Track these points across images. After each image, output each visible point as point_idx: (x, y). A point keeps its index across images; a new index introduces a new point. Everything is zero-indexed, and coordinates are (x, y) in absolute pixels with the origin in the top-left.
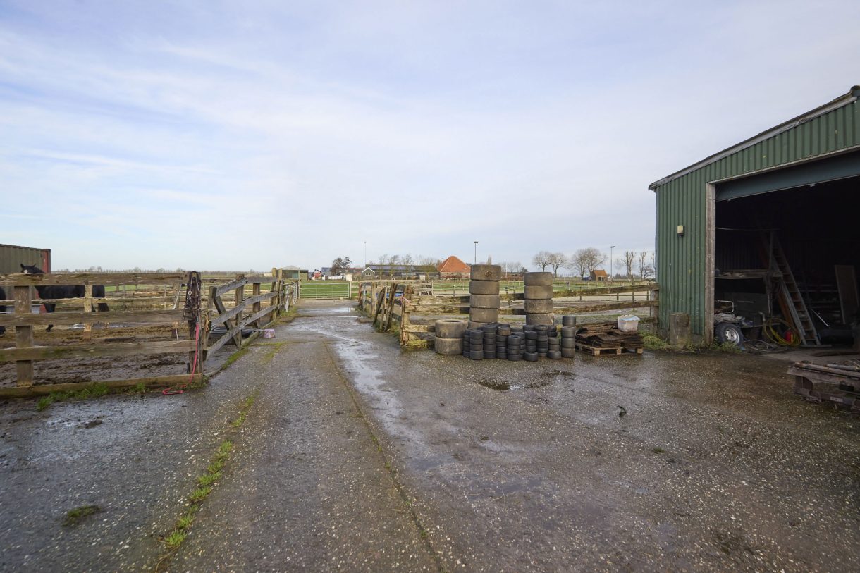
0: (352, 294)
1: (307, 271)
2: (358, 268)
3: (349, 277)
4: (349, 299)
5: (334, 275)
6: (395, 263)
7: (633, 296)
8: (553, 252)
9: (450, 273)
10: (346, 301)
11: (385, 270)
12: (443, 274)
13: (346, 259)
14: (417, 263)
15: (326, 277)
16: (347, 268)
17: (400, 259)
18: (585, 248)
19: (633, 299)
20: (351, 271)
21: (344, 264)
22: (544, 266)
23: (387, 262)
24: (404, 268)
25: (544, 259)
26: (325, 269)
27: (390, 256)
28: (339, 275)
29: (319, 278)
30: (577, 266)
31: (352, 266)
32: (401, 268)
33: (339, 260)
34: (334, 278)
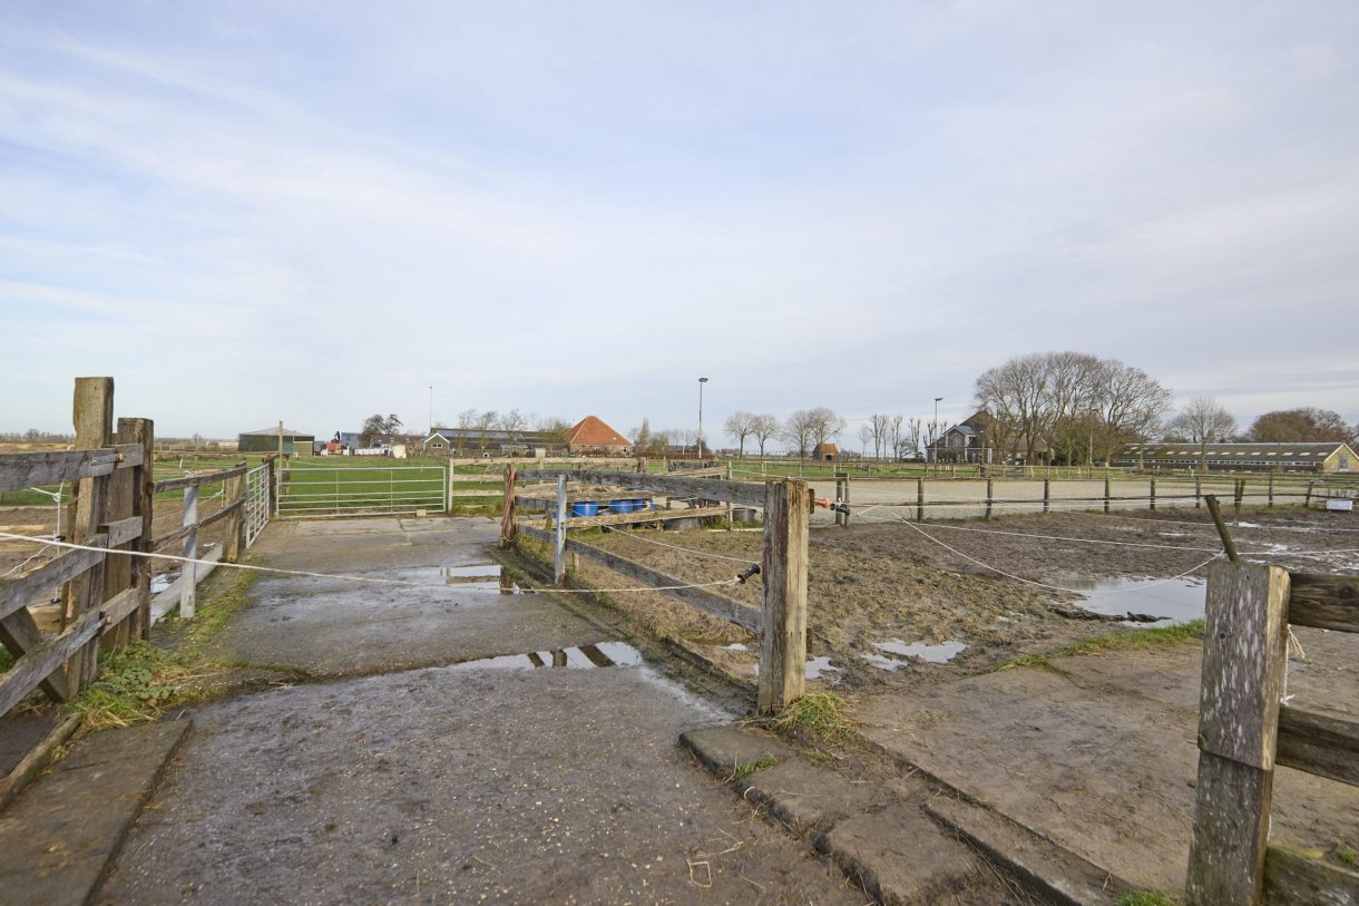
0: (455, 498)
1: (312, 438)
2: (415, 434)
3: (399, 451)
4: (447, 514)
5: (366, 446)
6: (490, 426)
7: (1153, 496)
8: (757, 413)
9: (587, 446)
10: (440, 520)
11: (470, 439)
12: (575, 447)
13: (392, 417)
14: (531, 428)
15: (352, 451)
16: (392, 435)
17: (499, 418)
18: (808, 408)
19: (1152, 506)
20: (401, 440)
21: (387, 427)
22: (743, 437)
23: (474, 424)
24: (506, 436)
25: (744, 424)
26: (348, 436)
27: (482, 411)
28: (377, 446)
29: (337, 452)
30: (796, 437)
31: (401, 430)
32: (499, 436)
33: (378, 419)
34: (367, 451)
